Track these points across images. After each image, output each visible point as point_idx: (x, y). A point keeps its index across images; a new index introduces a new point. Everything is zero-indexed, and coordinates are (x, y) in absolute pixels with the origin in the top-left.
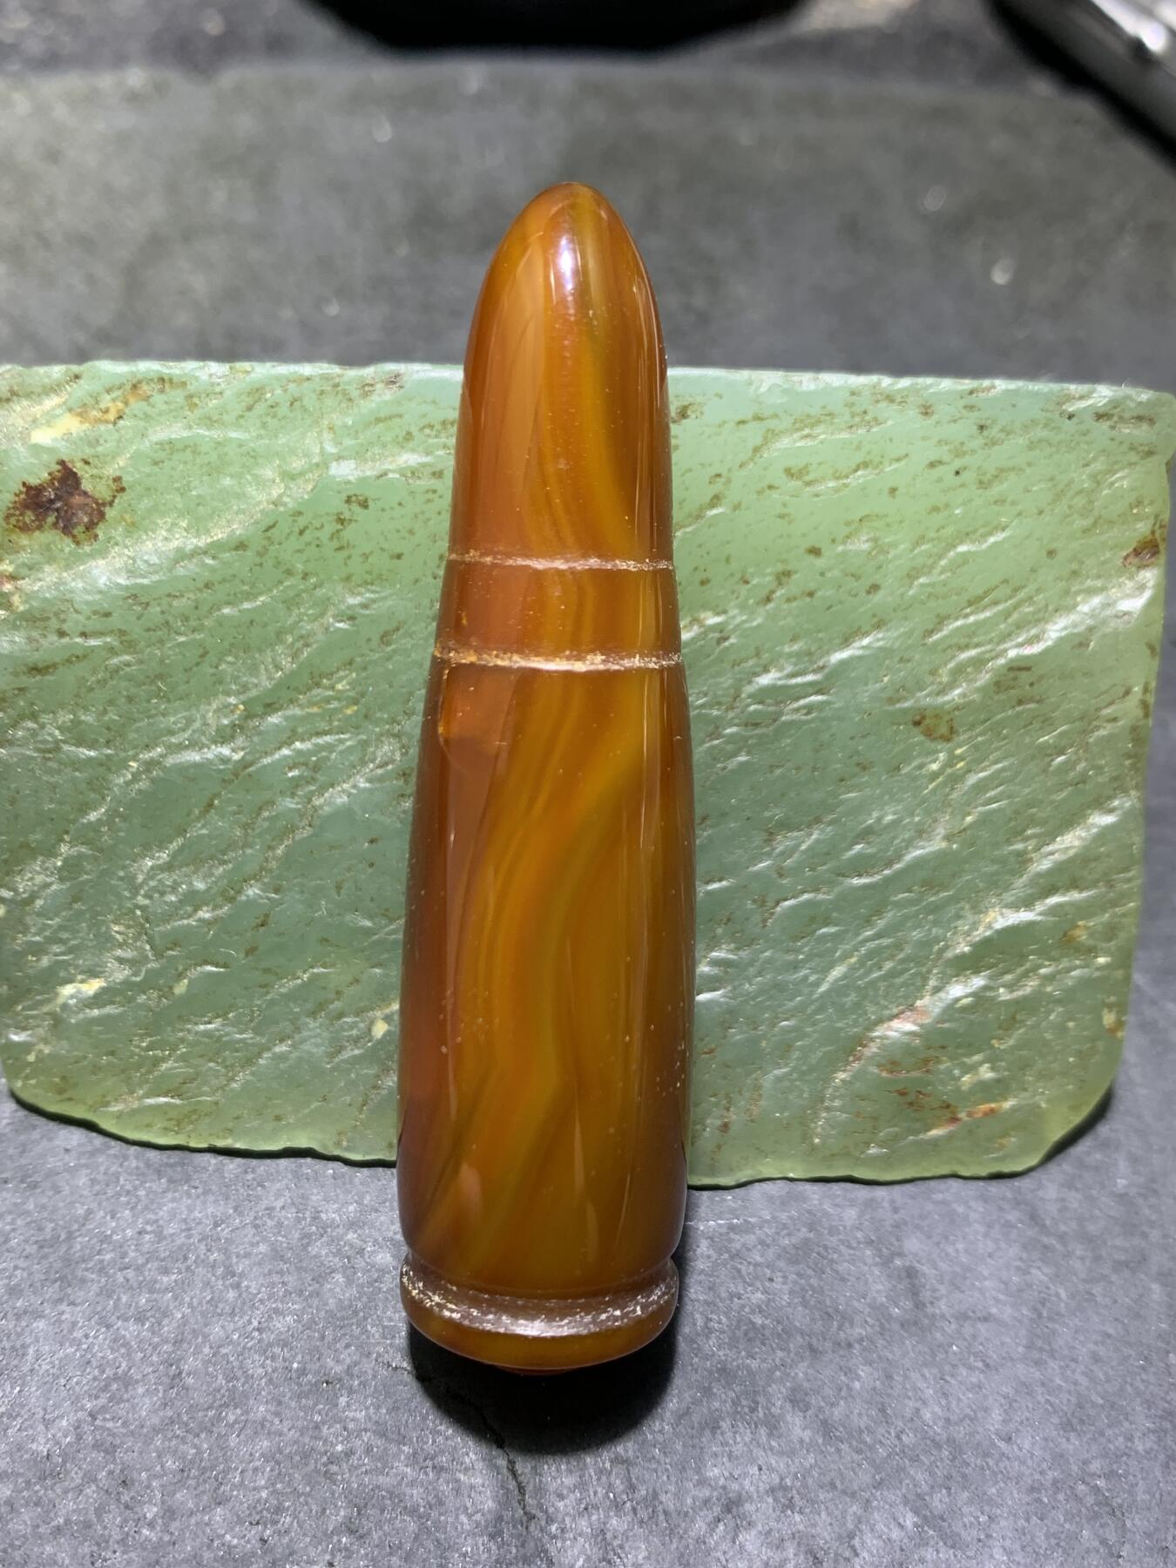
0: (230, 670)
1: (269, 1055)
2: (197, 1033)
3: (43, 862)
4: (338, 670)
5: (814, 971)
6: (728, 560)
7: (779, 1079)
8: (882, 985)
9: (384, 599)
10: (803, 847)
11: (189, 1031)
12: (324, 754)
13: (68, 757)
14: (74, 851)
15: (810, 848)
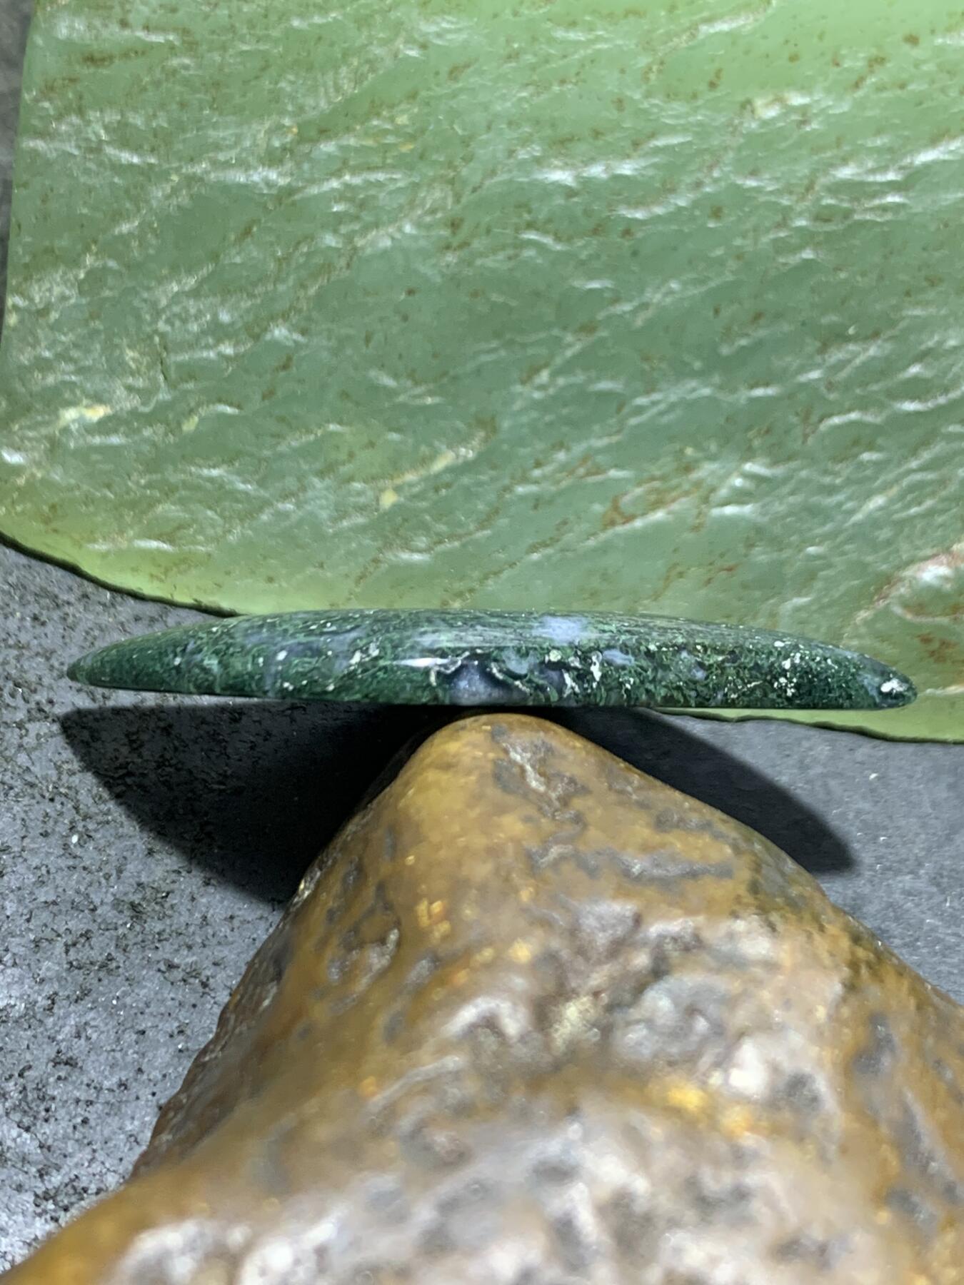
0: (288, 89)
1: (272, 511)
2: (200, 476)
3: (65, 273)
4: (401, 102)
5: (849, 499)
6: (821, 37)
7: (798, 609)
8: (920, 525)
9: (459, 31)
10: (858, 361)
11: (191, 474)
12: (372, 192)
13: (110, 160)
14: (99, 264)
15: (864, 364)
